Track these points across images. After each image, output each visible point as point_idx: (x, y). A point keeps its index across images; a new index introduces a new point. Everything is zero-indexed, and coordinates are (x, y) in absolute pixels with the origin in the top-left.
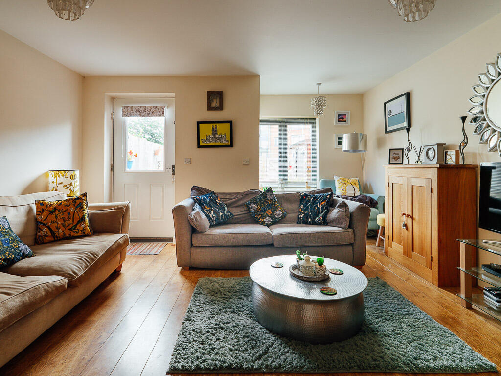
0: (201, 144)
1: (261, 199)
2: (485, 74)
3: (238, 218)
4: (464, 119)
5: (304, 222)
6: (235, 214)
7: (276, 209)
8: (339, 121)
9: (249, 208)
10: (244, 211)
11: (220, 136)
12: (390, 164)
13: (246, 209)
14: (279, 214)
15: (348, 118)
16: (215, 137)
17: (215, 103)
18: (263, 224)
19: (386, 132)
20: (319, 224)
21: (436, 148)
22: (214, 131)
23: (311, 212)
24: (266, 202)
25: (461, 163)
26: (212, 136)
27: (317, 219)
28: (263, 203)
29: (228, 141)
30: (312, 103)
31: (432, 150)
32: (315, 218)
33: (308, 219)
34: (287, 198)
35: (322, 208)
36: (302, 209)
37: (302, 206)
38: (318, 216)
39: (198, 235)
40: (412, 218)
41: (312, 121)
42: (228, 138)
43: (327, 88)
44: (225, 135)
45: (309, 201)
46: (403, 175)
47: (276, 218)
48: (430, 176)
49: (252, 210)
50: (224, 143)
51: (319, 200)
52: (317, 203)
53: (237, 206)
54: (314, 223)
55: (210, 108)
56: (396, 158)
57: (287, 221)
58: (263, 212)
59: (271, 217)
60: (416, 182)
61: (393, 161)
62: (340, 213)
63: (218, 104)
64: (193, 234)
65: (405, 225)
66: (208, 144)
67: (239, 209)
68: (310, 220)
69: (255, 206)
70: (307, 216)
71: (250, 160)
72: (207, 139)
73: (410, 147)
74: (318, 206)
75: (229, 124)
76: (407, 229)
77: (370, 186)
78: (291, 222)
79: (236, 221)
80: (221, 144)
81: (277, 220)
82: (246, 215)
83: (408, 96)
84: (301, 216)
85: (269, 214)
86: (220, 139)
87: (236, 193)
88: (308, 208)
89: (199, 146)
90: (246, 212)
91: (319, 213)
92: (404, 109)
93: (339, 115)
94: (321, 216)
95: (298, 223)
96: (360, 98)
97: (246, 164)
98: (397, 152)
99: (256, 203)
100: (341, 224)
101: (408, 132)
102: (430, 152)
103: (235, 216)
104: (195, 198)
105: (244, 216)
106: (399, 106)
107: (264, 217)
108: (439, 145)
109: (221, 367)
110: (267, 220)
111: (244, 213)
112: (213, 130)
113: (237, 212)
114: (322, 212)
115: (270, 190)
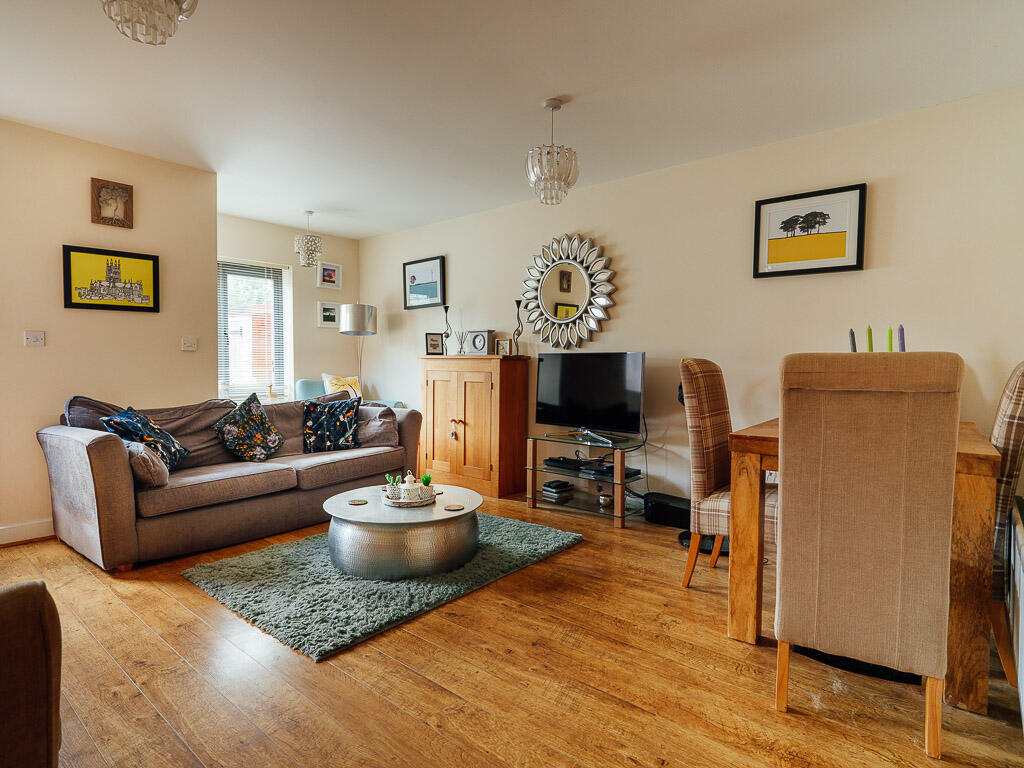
0: (76, 299)
1: (242, 416)
2: (540, 257)
3: (198, 456)
4: (519, 303)
5: (319, 448)
6: (193, 449)
7: (268, 432)
8: (324, 280)
9: (223, 433)
10: (212, 440)
11: (128, 286)
12: (428, 354)
13: (215, 435)
14: (275, 441)
15: (338, 277)
16: (114, 287)
17: (112, 210)
18: (252, 459)
19: (406, 308)
20: (347, 448)
21: (486, 335)
22: (113, 274)
23: (328, 430)
24: (252, 420)
25: (514, 353)
26: (106, 284)
27: (342, 441)
28: (248, 423)
29: (147, 298)
30: (298, 244)
31: (480, 337)
32: (338, 440)
33: (325, 442)
34: (282, 412)
35: (350, 422)
36: (310, 428)
37: (310, 423)
38: (343, 436)
39: (152, 493)
40: (465, 423)
41: (276, 275)
42: (148, 290)
43: (321, 222)
44: (140, 285)
45: (321, 413)
46: (451, 369)
47: (270, 448)
48: (489, 370)
49: (230, 437)
50: (137, 302)
51: (341, 411)
52: (338, 416)
53: (190, 434)
54: (338, 448)
55: (97, 218)
56: (435, 346)
57: (285, 452)
58: (249, 437)
59: (263, 448)
60: (468, 377)
61: (431, 350)
62: (384, 426)
63: (120, 214)
64: (140, 494)
65: (456, 435)
66: (95, 300)
67: (196, 438)
68: (328, 443)
69: (234, 429)
70: (321, 439)
71: (198, 340)
72: (93, 289)
73: (449, 332)
74: (342, 419)
75: (151, 262)
76: (456, 438)
77: (373, 387)
78: (292, 452)
79: (196, 461)
80: (129, 304)
81: (273, 450)
82: (215, 448)
83: (443, 260)
84: (311, 440)
85: (259, 442)
86: (128, 292)
87: (181, 408)
88: (321, 424)
89: (69, 303)
90: (217, 441)
91: (346, 431)
92: (437, 278)
93: (324, 270)
94: (349, 433)
95: (305, 452)
96: (355, 245)
97: (190, 349)
98: (435, 337)
99: (235, 423)
100: (388, 440)
101: (446, 311)
102: (477, 340)
103: (194, 451)
104: (110, 420)
105: (209, 450)
106: (429, 273)
107: (252, 447)
108: (490, 332)
109: (381, 626)
110: (259, 451)
111: (208, 444)
112: (109, 269)
113: (195, 444)
114: (351, 428)
115: (253, 398)
